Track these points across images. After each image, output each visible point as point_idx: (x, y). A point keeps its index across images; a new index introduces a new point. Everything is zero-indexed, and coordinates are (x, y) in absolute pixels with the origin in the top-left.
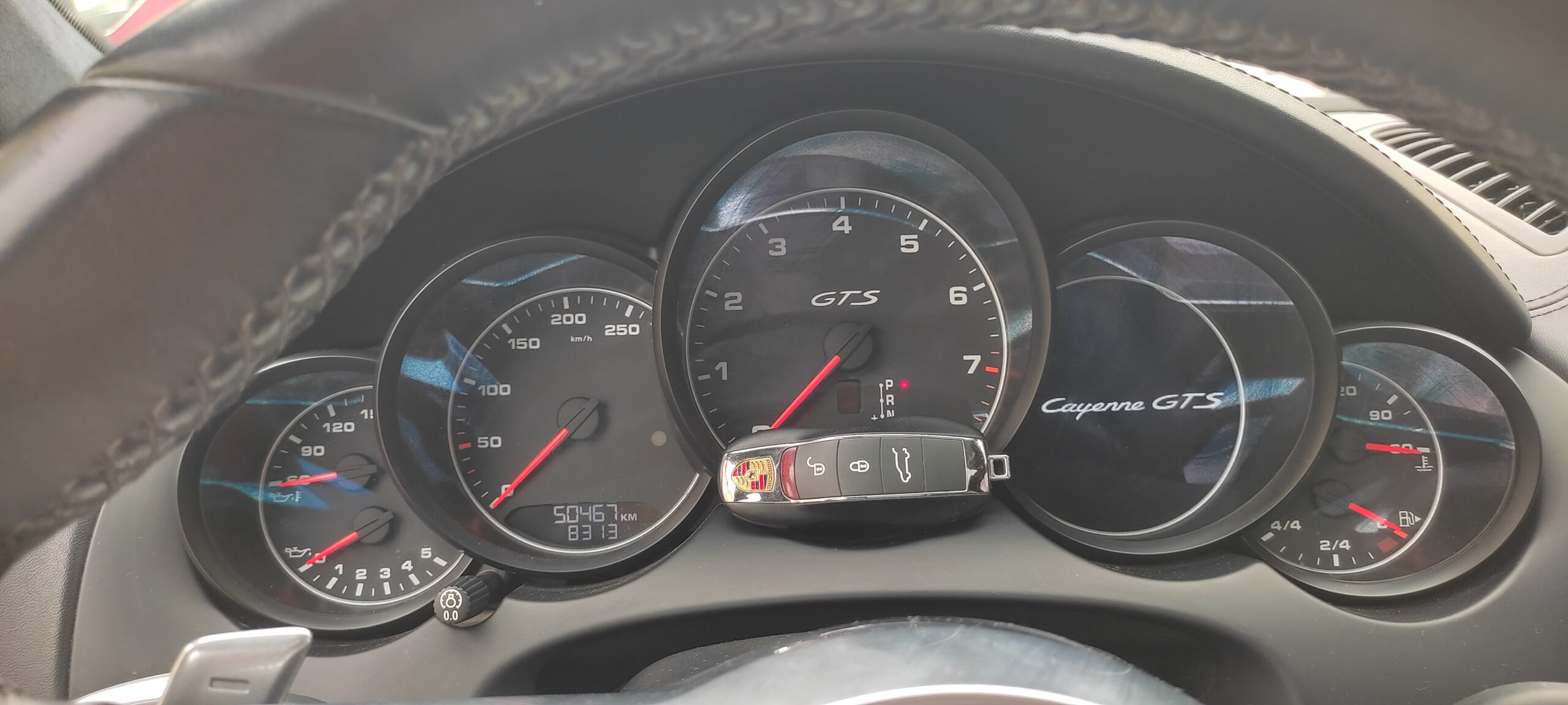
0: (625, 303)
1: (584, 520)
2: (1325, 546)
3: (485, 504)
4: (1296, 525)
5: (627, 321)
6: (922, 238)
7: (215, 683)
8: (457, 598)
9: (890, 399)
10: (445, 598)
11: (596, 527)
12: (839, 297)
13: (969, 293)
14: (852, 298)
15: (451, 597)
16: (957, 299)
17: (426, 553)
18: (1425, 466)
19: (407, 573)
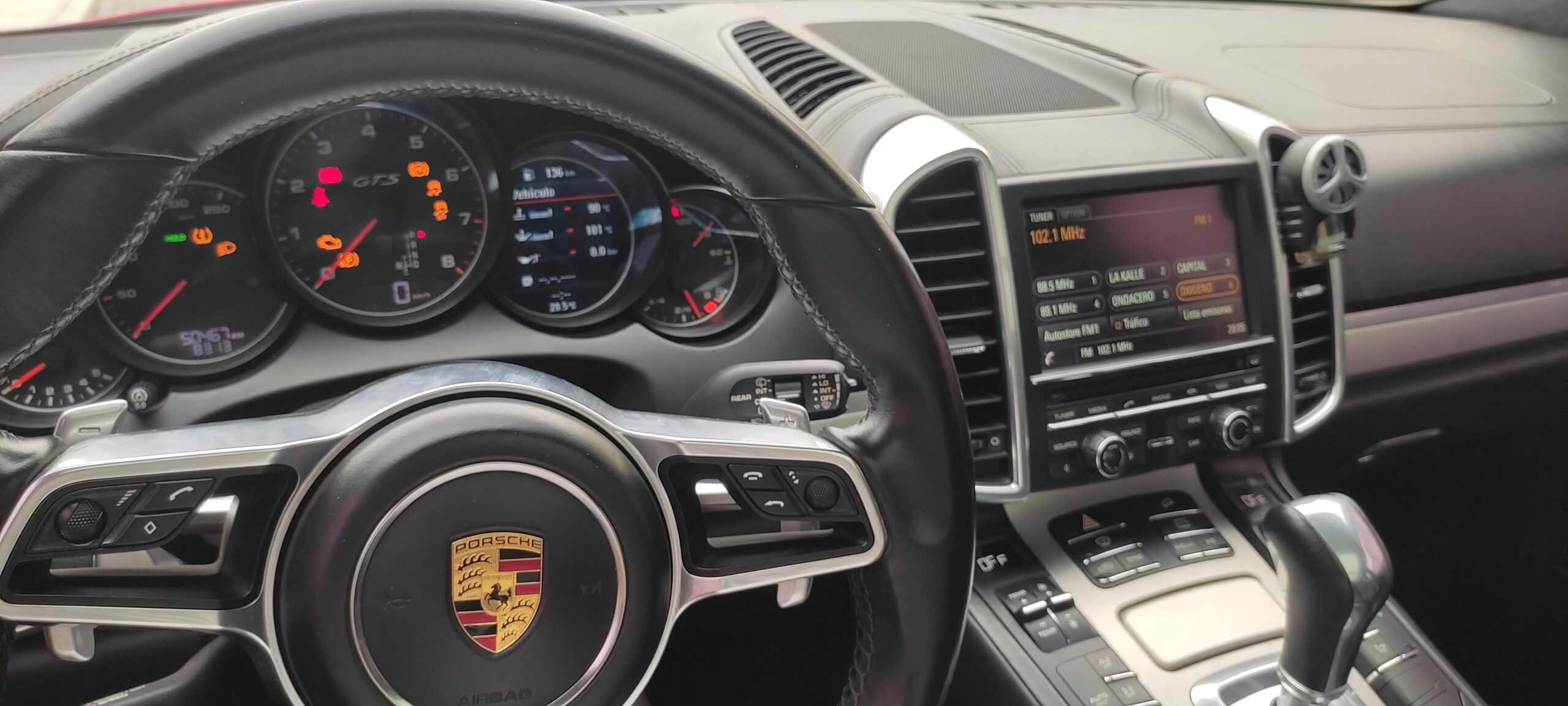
0: (216, 191)
1: (204, 341)
2: (678, 311)
3: (129, 336)
4: (662, 301)
5: (220, 203)
6: (425, 138)
7: (82, 431)
8: (143, 394)
9: (414, 245)
10: (135, 395)
11: (214, 345)
12: (371, 180)
13: (460, 173)
14: (381, 179)
15: (139, 394)
16: (452, 177)
17: (96, 373)
18: (728, 261)
19: (84, 387)
